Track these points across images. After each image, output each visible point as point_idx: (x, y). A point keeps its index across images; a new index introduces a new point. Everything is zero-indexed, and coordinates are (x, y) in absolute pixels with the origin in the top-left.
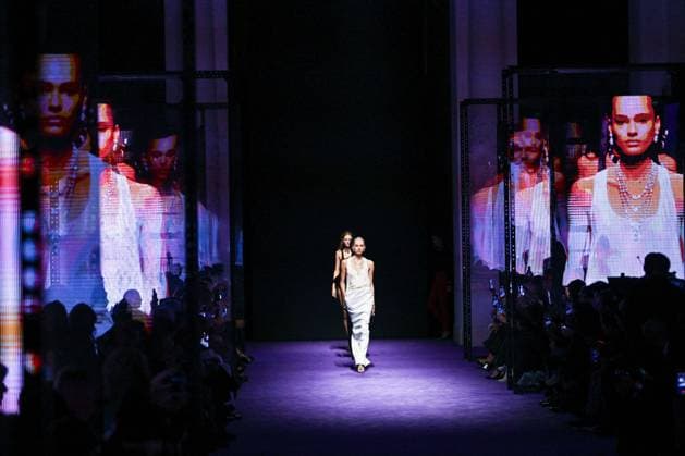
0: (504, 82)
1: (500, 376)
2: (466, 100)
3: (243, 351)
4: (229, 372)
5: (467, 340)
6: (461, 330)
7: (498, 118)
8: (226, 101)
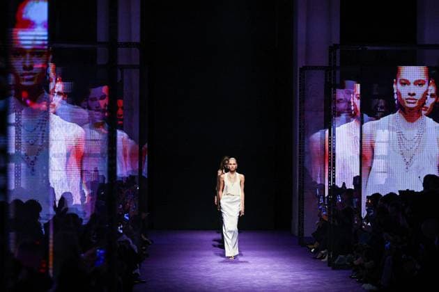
0: (330, 55)
1: (322, 257)
2: (304, 67)
3: (146, 237)
4: (136, 251)
5: (301, 232)
6: (297, 225)
7: (326, 79)
8: (138, 63)
